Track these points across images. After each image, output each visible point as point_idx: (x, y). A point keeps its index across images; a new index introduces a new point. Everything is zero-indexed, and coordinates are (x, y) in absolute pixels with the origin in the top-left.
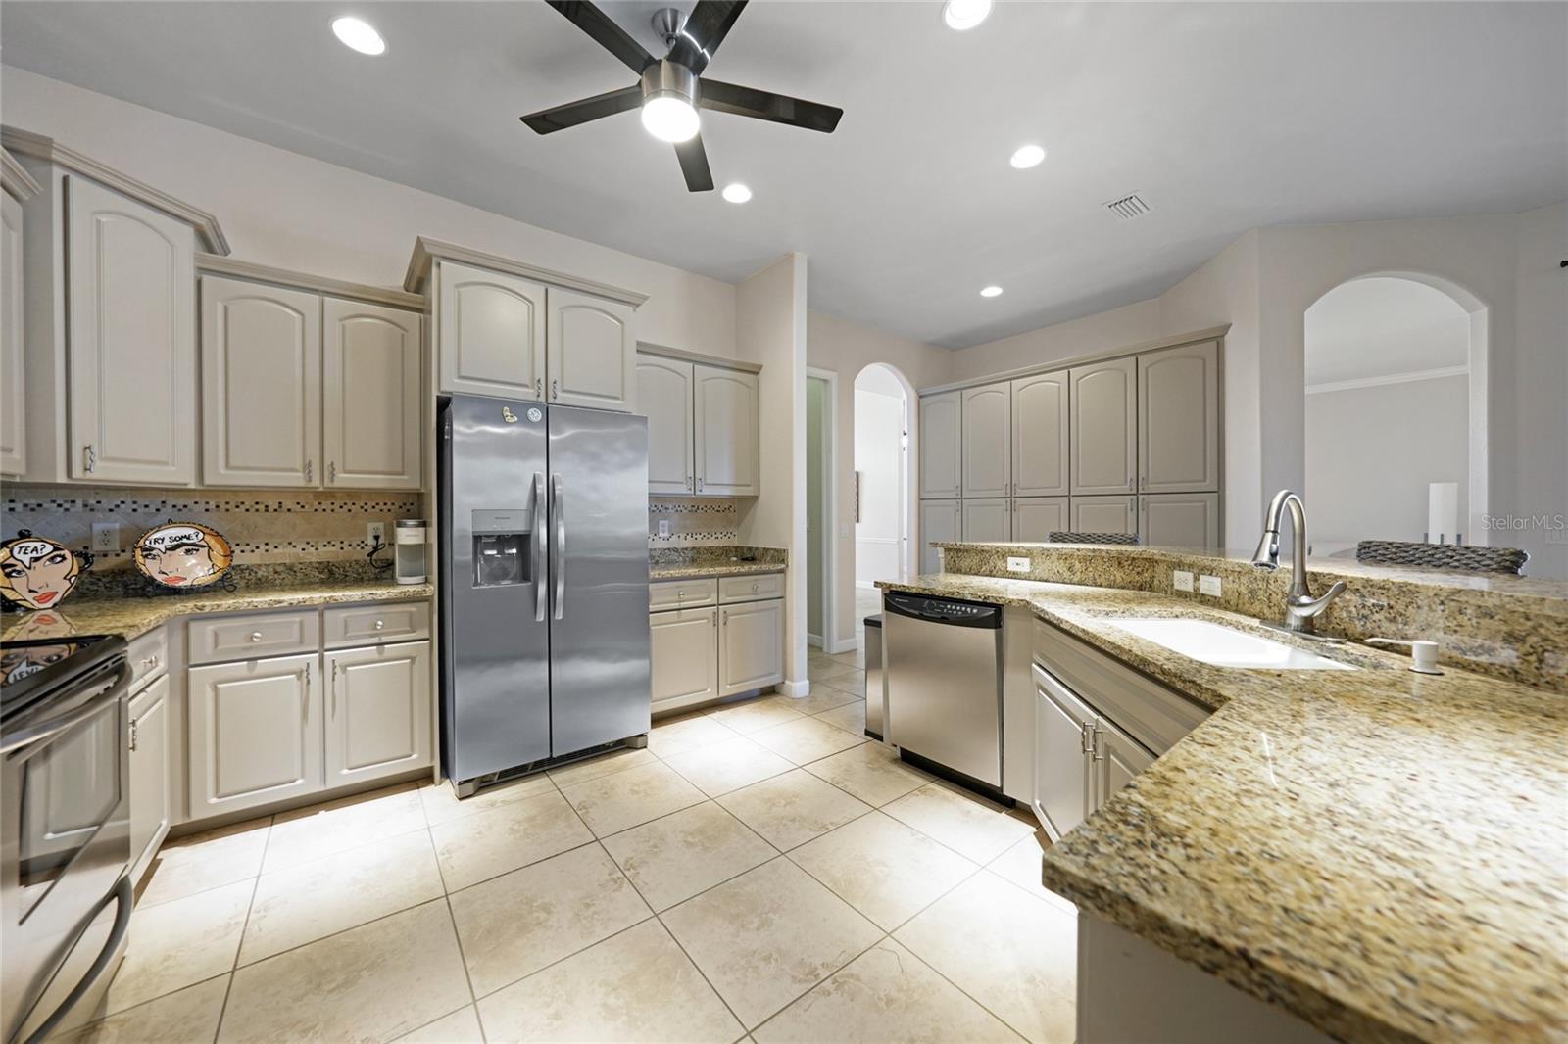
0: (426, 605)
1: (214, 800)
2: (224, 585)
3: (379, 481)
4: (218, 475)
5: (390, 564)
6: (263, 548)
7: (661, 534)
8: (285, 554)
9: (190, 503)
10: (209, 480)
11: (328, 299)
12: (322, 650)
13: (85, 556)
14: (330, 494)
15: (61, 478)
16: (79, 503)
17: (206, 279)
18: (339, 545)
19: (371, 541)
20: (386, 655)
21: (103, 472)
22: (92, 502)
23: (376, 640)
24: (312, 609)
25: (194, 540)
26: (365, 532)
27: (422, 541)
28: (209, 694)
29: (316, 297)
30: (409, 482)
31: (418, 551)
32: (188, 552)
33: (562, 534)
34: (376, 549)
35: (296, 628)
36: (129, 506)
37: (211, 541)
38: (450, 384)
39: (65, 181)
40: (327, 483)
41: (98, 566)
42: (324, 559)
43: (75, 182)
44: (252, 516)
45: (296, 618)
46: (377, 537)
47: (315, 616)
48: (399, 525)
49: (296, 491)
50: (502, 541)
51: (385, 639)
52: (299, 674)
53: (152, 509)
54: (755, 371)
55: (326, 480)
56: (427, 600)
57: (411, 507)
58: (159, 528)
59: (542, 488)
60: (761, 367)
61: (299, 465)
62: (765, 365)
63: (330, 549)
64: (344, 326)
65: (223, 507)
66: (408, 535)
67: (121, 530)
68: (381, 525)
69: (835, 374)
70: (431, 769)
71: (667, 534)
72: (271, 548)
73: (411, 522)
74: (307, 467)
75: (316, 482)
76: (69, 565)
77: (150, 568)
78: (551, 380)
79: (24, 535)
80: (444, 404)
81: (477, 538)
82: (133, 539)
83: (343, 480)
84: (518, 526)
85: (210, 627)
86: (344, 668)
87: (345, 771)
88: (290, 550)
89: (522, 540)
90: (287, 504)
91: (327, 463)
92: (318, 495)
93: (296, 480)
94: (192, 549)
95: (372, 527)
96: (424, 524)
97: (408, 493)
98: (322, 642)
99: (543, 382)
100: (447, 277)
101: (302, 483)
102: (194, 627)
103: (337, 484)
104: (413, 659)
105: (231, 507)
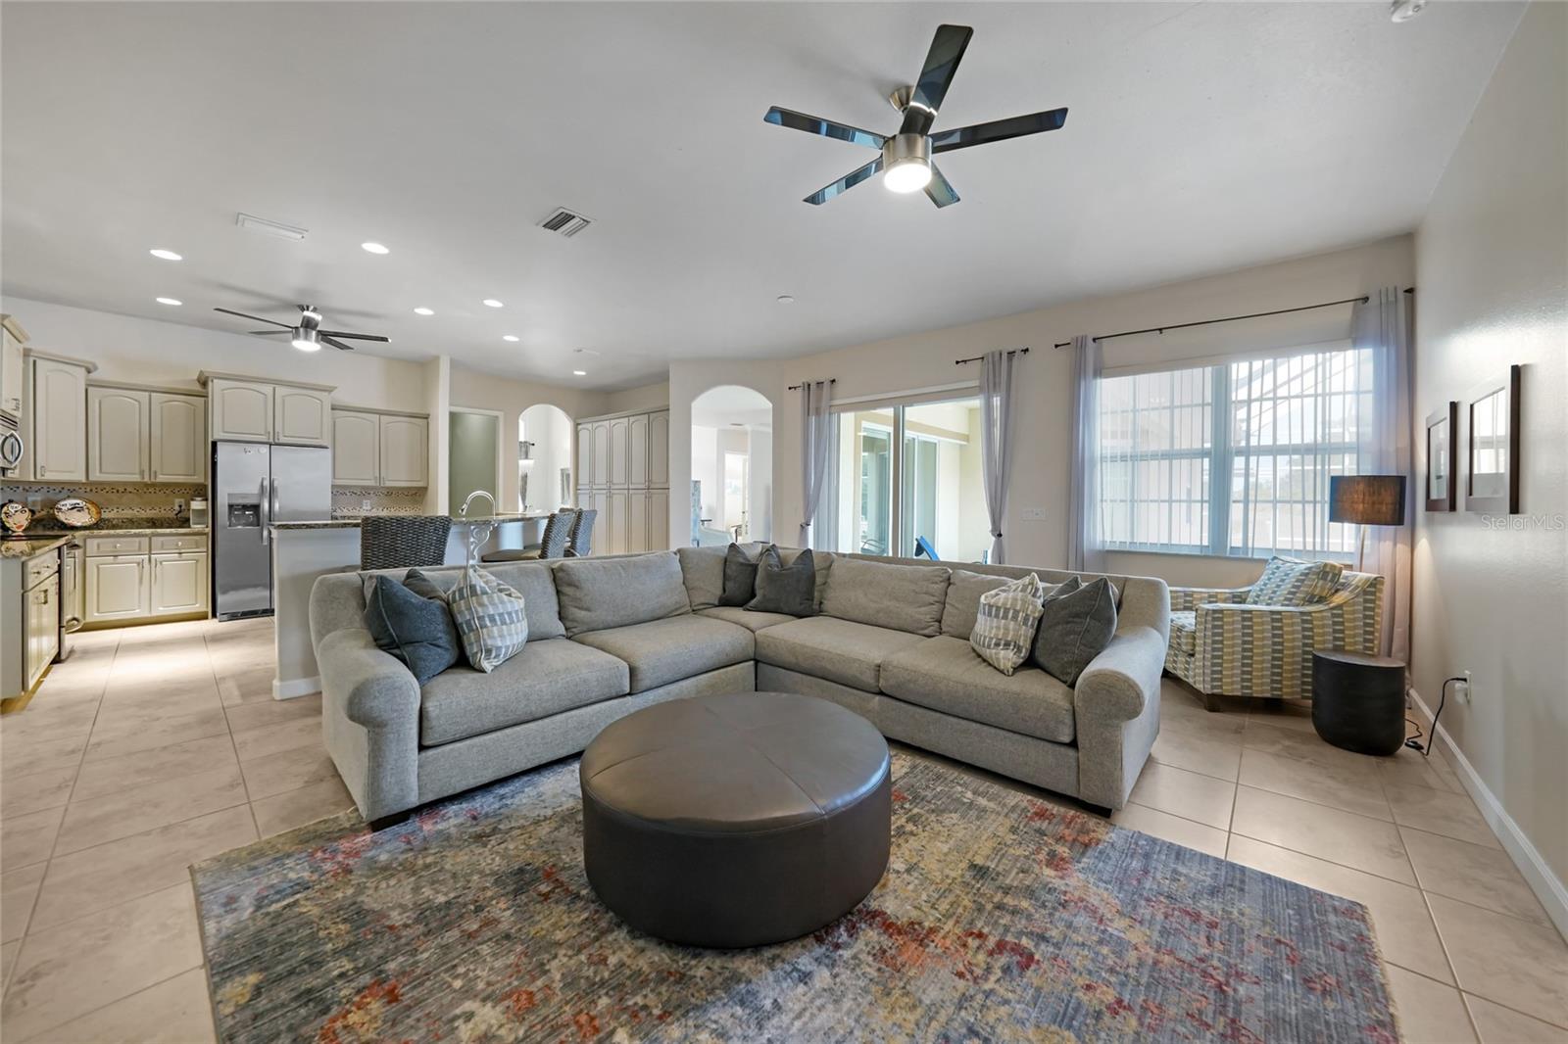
0: (204, 537)
1: (96, 614)
2: (96, 526)
3: (181, 479)
4: (96, 476)
5: (188, 520)
6: (115, 510)
7: (364, 508)
8: (128, 513)
9: (77, 489)
10: (91, 479)
11: (153, 394)
12: (150, 553)
13: (33, 512)
14: (154, 485)
15: (32, 479)
16: (21, 488)
17: (90, 389)
18: (158, 510)
19: (177, 508)
20: (184, 558)
21: (49, 476)
22: (27, 488)
23: (177, 551)
24: (146, 535)
25: (81, 505)
26: (173, 504)
27: (204, 507)
28: (95, 570)
29: (147, 394)
30: (198, 479)
31: (201, 513)
32: (79, 511)
33: (277, 506)
34: (180, 512)
35: (137, 545)
36: (46, 490)
37: (89, 506)
38: (217, 433)
39: (35, 362)
40: (153, 480)
41: (37, 515)
42: (151, 516)
43: (38, 362)
44: (110, 495)
45: (137, 539)
46: (180, 506)
47: (147, 539)
48: (193, 500)
49: (134, 484)
50: (245, 507)
51: (183, 551)
52: (138, 564)
53: (57, 491)
54: (426, 417)
55: (152, 477)
56: (206, 534)
57: (199, 491)
58: (65, 499)
59: (266, 483)
60: (429, 415)
61: (137, 471)
62: (431, 414)
63: (153, 511)
64: (162, 407)
65: (94, 490)
66: (197, 505)
67: (42, 501)
68: (183, 500)
69: (502, 413)
70: (207, 613)
71: (369, 508)
72: (120, 510)
73: (200, 499)
74: (142, 473)
75: (146, 479)
76: (27, 514)
77: (61, 517)
78: (276, 431)
79: (11, 501)
80: (214, 444)
81: (231, 506)
82: (52, 505)
83: (161, 478)
84: (253, 501)
85: (96, 541)
86: (161, 563)
87: (161, 609)
88: (131, 511)
89: (256, 508)
90: (129, 489)
91: (153, 469)
92: (146, 485)
93: (136, 478)
94: (81, 509)
95: (177, 501)
96: (207, 500)
97: (198, 485)
98: (150, 550)
99: (272, 434)
100: (216, 387)
101: (139, 480)
102: (88, 541)
103: (158, 480)
104: (197, 561)
105: (99, 490)
